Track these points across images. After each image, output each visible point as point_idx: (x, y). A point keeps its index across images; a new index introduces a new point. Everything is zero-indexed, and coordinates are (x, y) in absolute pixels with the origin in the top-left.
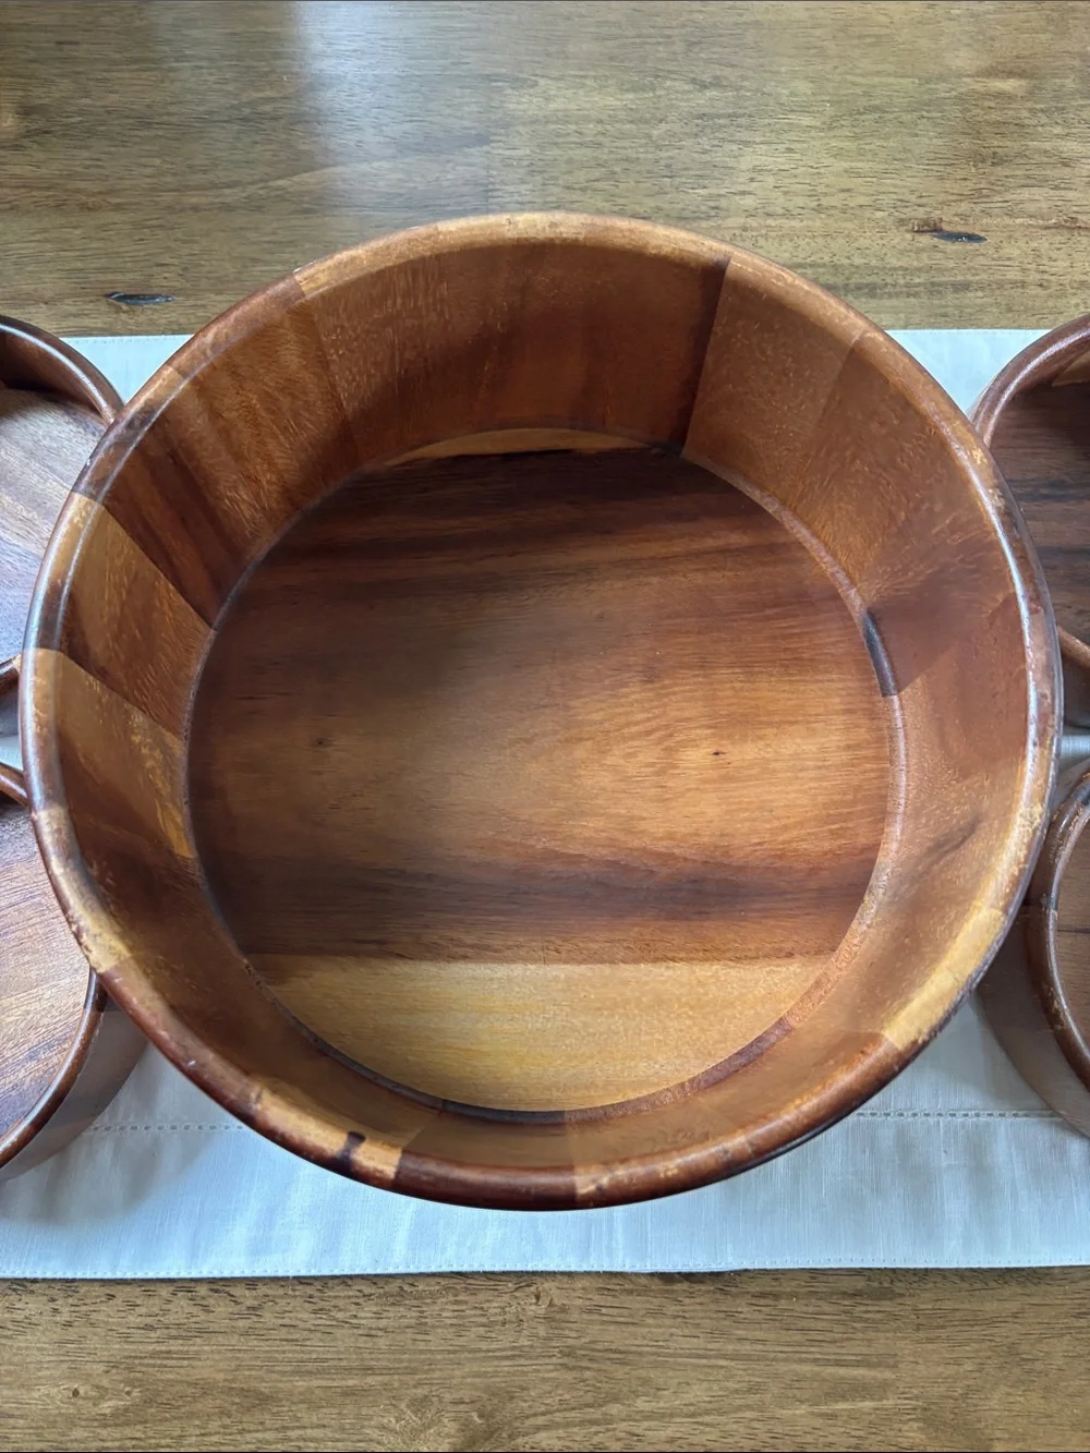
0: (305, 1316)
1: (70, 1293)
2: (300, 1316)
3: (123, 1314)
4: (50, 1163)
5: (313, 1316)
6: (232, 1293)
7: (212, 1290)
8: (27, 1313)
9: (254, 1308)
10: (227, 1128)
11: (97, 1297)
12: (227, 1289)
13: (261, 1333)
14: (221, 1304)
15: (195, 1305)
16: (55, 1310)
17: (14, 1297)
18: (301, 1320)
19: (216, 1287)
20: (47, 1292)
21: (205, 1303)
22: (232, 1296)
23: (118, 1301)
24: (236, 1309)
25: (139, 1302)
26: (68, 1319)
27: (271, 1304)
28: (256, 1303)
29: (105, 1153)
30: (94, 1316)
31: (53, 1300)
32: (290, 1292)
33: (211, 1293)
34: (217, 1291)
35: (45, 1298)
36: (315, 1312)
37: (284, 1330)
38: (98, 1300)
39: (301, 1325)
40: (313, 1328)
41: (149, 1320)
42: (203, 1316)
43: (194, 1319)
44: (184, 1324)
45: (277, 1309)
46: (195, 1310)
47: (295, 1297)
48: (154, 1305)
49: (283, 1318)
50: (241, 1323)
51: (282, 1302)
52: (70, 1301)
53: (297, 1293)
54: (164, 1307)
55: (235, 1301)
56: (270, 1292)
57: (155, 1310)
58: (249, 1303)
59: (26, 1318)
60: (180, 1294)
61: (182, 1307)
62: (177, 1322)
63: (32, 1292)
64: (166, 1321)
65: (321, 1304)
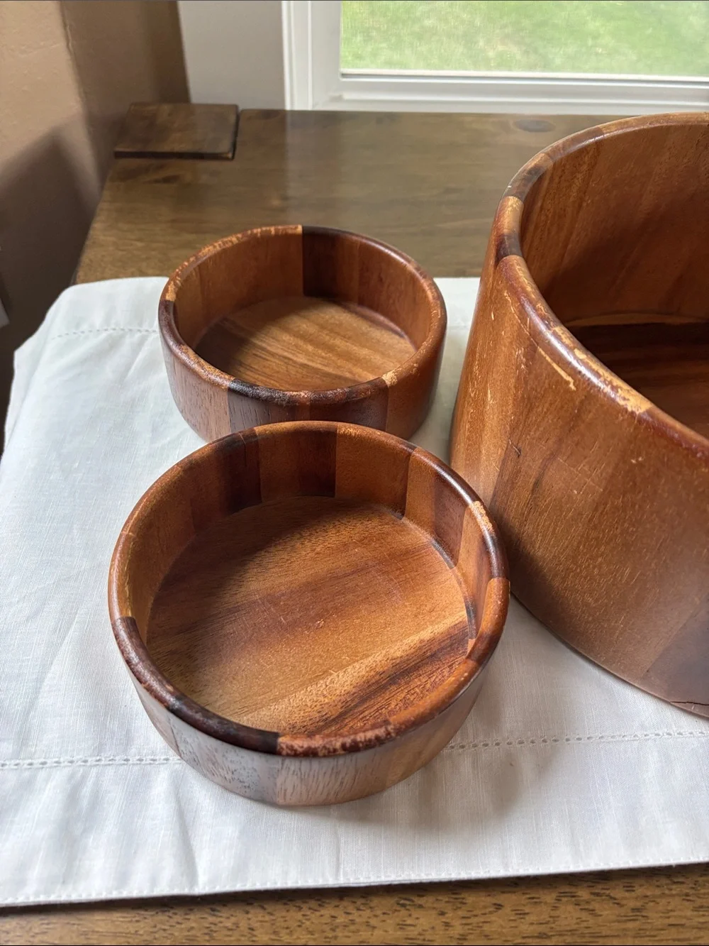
0: (689, 913)
1: (459, 906)
2: (683, 914)
3: (513, 924)
4: (417, 777)
5: (695, 913)
6: (612, 895)
7: (592, 894)
8: (419, 929)
9: (638, 910)
10: (568, 740)
11: (485, 907)
12: (607, 892)
13: (652, 933)
14: (606, 906)
15: (582, 909)
16: (447, 925)
17: (403, 912)
18: (685, 917)
19: (596, 891)
20: (435, 905)
21: (591, 907)
22: (615, 899)
23: (507, 910)
24: (622, 911)
25: (527, 911)
26: (461, 932)
27: (652, 904)
28: (638, 904)
29: (466, 766)
30: (486, 928)
31: (442, 914)
32: (667, 892)
33: (592, 897)
34: (598, 895)
35: (434, 912)
36: (696, 909)
37: (673, 930)
38: (487, 911)
39: (688, 923)
40: (700, 926)
41: (542, 929)
42: (592, 921)
43: (585, 924)
44: (576, 930)
45: (660, 908)
46: (584, 915)
47: (673, 896)
48: (542, 913)
49: (669, 917)
50: (630, 925)
51: (663, 901)
52: (460, 913)
53: (674, 892)
54: (553, 913)
55: (618, 904)
56: (649, 893)
57: (545, 917)
58: (632, 904)
59: (420, 934)
60: (564, 899)
61: (570, 912)
62: (568, 928)
63: (420, 906)
64: (558, 929)
65: (699, 902)
